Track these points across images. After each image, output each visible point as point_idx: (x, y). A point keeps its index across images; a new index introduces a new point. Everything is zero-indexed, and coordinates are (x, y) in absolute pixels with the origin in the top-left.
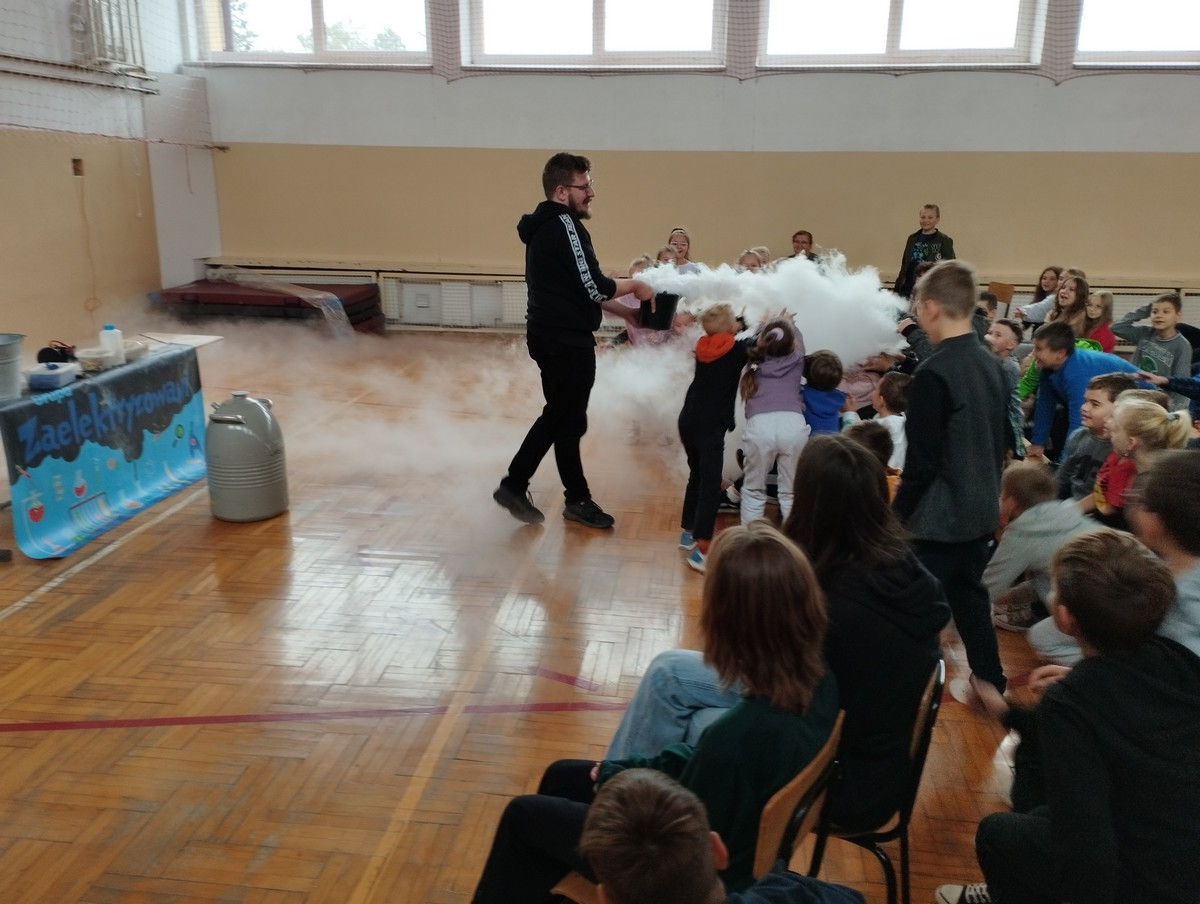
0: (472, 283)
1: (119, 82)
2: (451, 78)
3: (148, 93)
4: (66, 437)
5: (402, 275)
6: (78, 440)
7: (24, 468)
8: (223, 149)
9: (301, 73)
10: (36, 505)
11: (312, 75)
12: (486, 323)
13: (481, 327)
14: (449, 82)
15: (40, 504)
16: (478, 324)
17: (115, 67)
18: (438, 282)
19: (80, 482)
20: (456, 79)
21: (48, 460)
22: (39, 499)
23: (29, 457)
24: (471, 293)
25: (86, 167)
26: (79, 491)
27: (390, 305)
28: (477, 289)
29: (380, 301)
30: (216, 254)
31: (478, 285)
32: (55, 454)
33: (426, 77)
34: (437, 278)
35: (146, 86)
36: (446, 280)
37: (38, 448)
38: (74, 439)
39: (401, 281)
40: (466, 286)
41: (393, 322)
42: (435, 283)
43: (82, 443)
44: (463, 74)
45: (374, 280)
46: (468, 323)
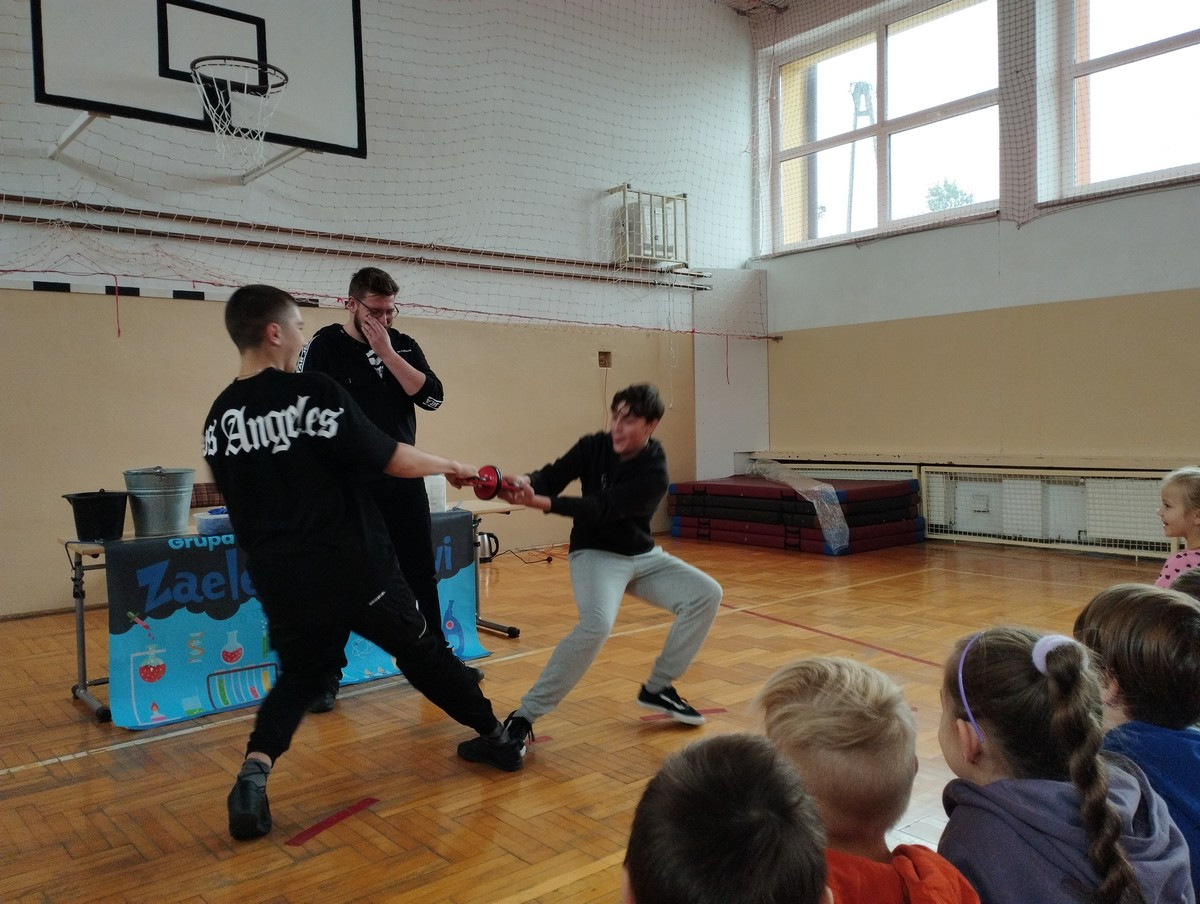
0: (1047, 480)
1: (666, 279)
2: (1021, 221)
3: (698, 289)
4: (215, 590)
5: (953, 472)
6: (235, 595)
7: (143, 618)
8: (777, 339)
9: (853, 247)
10: (153, 662)
11: (865, 249)
12: (1065, 537)
13: (1058, 541)
14: (1019, 226)
15: (161, 663)
16: (1055, 538)
17: (664, 265)
18: (999, 479)
19: (233, 644)
20: (1028, 221)
21: (182, 615)
22: (157, 655)
23: (150, 605)
24: (1045, 495)
25: (614, 359)
26: (229, 656)
27: (935, 508)
28: (1054, 489)
29: (919, 500)
30: (763, 448)
31: (1054, 483)
32: (195, 608)
33: (991, 225)
34: (997, 473)
35: (698, 282)
36: (1010, 476)
37: (166, 596)
38: (229, 593)
39: (953, 477)
40: (1037, 484)
41: (936, 529)
42: (995, 481)
43: (244, 598)
44: (1038, 212)
45: (914, 476)
46: (1038, 536)
